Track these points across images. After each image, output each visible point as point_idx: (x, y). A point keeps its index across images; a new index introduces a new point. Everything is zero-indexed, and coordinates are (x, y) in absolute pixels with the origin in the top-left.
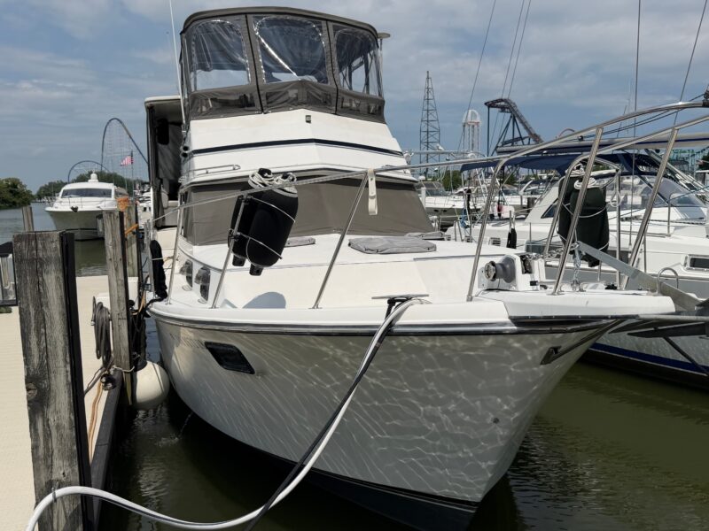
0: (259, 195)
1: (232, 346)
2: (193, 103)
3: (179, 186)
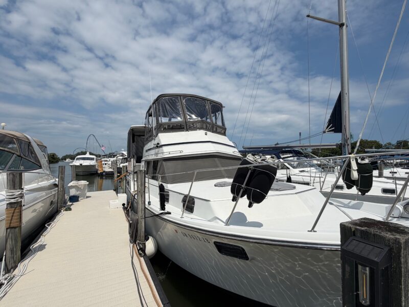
2: (160, 127)
3: (142, 158)
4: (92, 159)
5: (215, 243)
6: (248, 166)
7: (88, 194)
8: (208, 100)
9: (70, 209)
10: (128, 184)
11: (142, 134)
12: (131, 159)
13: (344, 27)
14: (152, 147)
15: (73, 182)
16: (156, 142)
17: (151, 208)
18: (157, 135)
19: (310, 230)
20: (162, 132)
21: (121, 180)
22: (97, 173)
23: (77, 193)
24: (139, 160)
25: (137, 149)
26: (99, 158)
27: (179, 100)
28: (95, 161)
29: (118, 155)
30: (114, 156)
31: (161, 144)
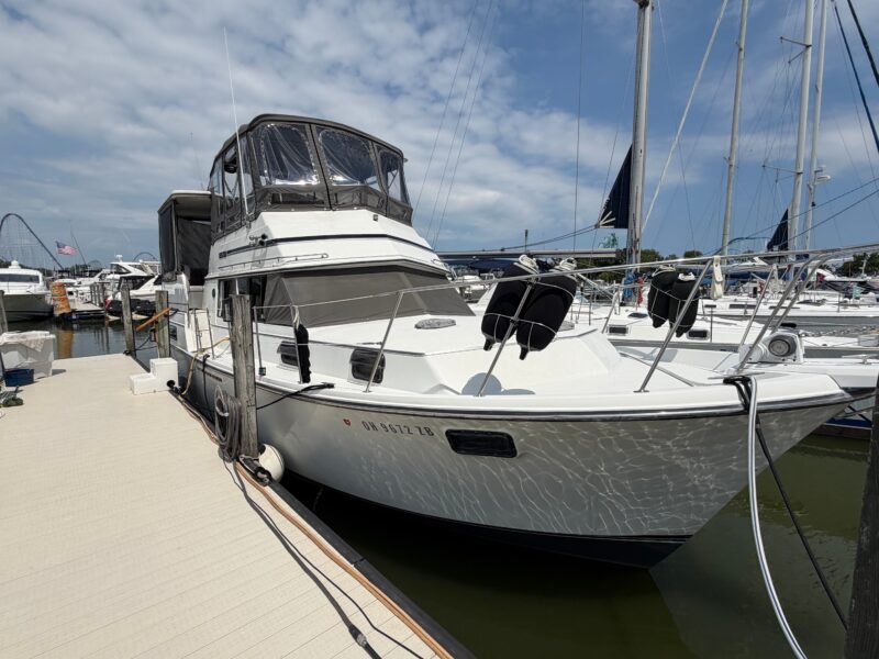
2: (264, 196)
3: (207, 273)
4: (34, 279)
5: (449, 434)
7: (57, 364)
8: (373, 140)
9: (19, 402)
10: (176, 337)
13: (648, 8)
14: (242, 244)
15: (6, 335)
17: (269, 381)
18: (257, 215)
19: (638, 389)
20: (269, 209)
21: (157, 322)
22: (52, 315)
23: (27, 363)
24: (198, 278)
26: (50, 278)
27: (309, 133)
28: (41, 283)
29: (105, 271)
30: (91, 271)
31: (270, 238)
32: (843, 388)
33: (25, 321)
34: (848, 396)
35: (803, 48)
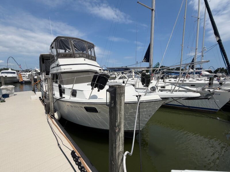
0: (101, 75)
1: (94, 107)
2: (59, 55)
4: (14, 73)
5: (85, 108)
6: (97, 74)
7: (15, 93)
8: (86, 42)
9: (4, 101)
10: (42, 87)
11: (48, 59)
12: (42, 73)
13: (154, 11)
14: (55, 66)
15: (3, 86)
16: (57, 63)
17: (55, 97)
18: (57, 59)
20: (60, 58)
21: (37, 84)
22: (19, 82)
23: (8, 93)
24: (48, 73)
25: (46, 67)
26: (19, 73)
27: (69, 40)
28: (16, 74)
29: (32, 71)
30: (29, 71)
31: (59, 65)
32: (161, 98)
33: (12, 83)
34: (161, 100)
35: (197, 19)
